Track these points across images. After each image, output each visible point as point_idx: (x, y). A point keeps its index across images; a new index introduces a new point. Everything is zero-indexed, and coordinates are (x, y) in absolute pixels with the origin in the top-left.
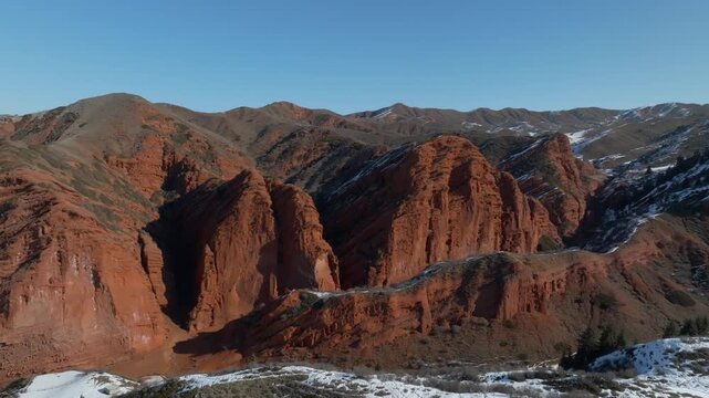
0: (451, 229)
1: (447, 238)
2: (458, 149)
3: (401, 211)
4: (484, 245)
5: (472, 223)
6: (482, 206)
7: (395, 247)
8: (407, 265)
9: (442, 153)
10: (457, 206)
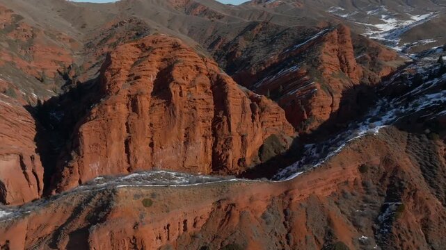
0: (152, 132)
1: (149, 141)
2: (166, 50)
3: (94, 115)
4: (191, 148)
5: (176, 128)
6: (186, 110)
7: (87, 150)
8: (104, 165)
9: (146, 54)
10: (160, 110)
